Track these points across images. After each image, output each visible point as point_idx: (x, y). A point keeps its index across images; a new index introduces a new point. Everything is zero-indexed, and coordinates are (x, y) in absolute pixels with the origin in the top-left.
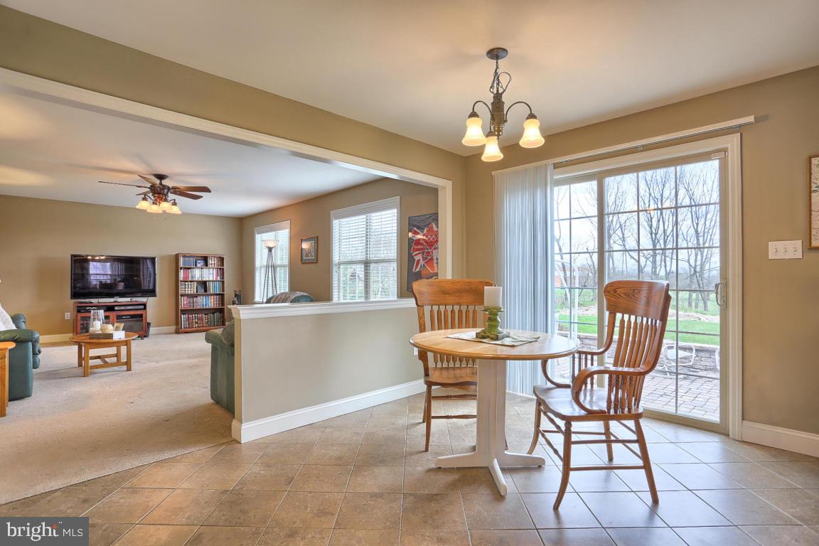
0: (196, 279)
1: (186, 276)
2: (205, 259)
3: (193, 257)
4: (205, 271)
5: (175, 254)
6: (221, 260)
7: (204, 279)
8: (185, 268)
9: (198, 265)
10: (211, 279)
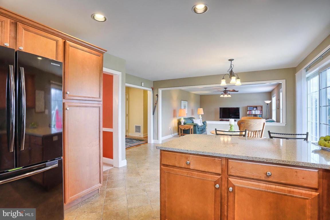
0: (253, 114)
1: (250, 113)
2: (256, 107)
3: (252, 107)
4: (256, 111)
5: (246, 106)
6: (262, 107)
7: (256, 114)
8: (249, 110)
9: (254, 109)
10: (258, 114)
